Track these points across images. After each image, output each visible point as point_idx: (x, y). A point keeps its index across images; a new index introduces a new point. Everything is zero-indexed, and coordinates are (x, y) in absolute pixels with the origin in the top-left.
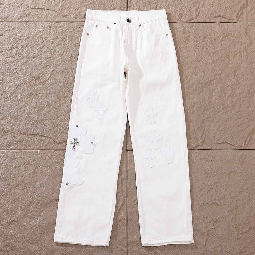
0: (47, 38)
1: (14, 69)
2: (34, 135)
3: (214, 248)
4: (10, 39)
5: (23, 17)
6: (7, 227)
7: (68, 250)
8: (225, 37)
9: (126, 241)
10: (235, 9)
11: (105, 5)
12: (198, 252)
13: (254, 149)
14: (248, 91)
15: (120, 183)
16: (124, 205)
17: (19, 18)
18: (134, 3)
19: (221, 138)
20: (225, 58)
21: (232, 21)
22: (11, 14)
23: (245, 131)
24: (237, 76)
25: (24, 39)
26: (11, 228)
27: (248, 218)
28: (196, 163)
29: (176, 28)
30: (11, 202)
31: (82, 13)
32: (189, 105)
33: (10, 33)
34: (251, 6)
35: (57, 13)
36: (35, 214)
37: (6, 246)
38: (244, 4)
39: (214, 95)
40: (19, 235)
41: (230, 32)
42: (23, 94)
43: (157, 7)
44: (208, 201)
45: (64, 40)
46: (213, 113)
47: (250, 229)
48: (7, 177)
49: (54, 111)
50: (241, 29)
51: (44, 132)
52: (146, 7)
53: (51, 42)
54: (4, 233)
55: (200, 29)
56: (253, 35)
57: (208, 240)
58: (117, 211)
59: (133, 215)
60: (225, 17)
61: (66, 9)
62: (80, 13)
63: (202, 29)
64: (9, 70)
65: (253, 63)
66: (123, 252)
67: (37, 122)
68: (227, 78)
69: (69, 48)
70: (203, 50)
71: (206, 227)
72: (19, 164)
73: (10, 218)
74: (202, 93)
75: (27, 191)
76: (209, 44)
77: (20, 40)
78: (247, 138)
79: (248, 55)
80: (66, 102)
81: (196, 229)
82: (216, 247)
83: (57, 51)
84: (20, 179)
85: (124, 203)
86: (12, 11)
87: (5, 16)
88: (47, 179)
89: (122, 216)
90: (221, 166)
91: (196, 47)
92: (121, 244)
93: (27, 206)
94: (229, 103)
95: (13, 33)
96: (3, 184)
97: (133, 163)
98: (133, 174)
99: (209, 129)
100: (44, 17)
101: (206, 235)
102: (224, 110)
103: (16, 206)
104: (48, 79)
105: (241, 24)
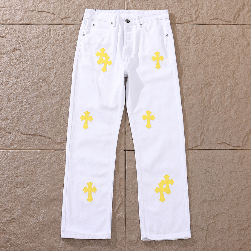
0: (48, 40)
1: (20, 71)
2: (35, 135)
4: (11, 41)
5: (24, 19)
6: (8, 225)
7: (67, 248)
8: (223, 39)
9: (125, 241)
10: (232, 12)
11: (103, 8)
12: (198, 248)
13: (250, 149)
14: (246, 92)
15: (118, 183)
17: (20, 20)
18: (131, 5)
19: (219, 138)
20: (225, 60)
21: (229, 24)
22: (12, 16)
23: (242, 131)
24: (235, 77)
25: (27, 41)
26: (11, 225)
27: (247, 216)
28: (196, 162)
29: (177, 30)
30: (11, 201)
31: (81, 15)
32: (187, 106)
33: (11, 35)
34: (248, 9)
35: (56, 16)
36: (35, 212)
37: (7, 242)
38: (241, 7)
39: (213, 96)
40: (20, 231)
41: (228, 34)
42: (30, 96)
44: (209, 198)
45: (63, 42)
46: (212, 113)
47: (249, 226)
48: (8, 177)
49: (56, 112)
50: (239, 31)
51: (44, 133)
53: (52, 44)
54: (4, 230)
55: (200, 31)
56: (249, 37)
57: (208, 235)
58: (115, 210)
59: (132, 214)
60: (222, 19)
61: (65, 12)
62: (78, 16)
63: (202, 31)
64: (14, 72)
67: (39, 123)
68: (227, 79)
69: (69, 50)
70: (203, 52)
71: (206, 222)
72: (19, 164)
73: (10, 216)
74: (201, 95)
75: (27, 190)
76: (209, 46)
77: (23, 42)
78: (244, 139)
79: (246, 57)
80: (67, 103)
81: (195, 225)
82: (216, 241)
83: (58, 53)
84: (20, 179)
85: (122, 203)
86: (13, 13)
87: (6, 18)
88: (47, 178)
89: (120, 215)
90: (222, 166)
91: (197, 49)
92: (120, 244)
93: (27, 205)
94: (228, 104)
95: (15, 35)
96: (3, 183)
97: (131, 163)
98: (131, 174)
99: (208, 129)
100: (44, 20)
101: (206, 229)
102: (223, 110)
103: (16, 205)
104: (52, 81)
105: (238, 27)
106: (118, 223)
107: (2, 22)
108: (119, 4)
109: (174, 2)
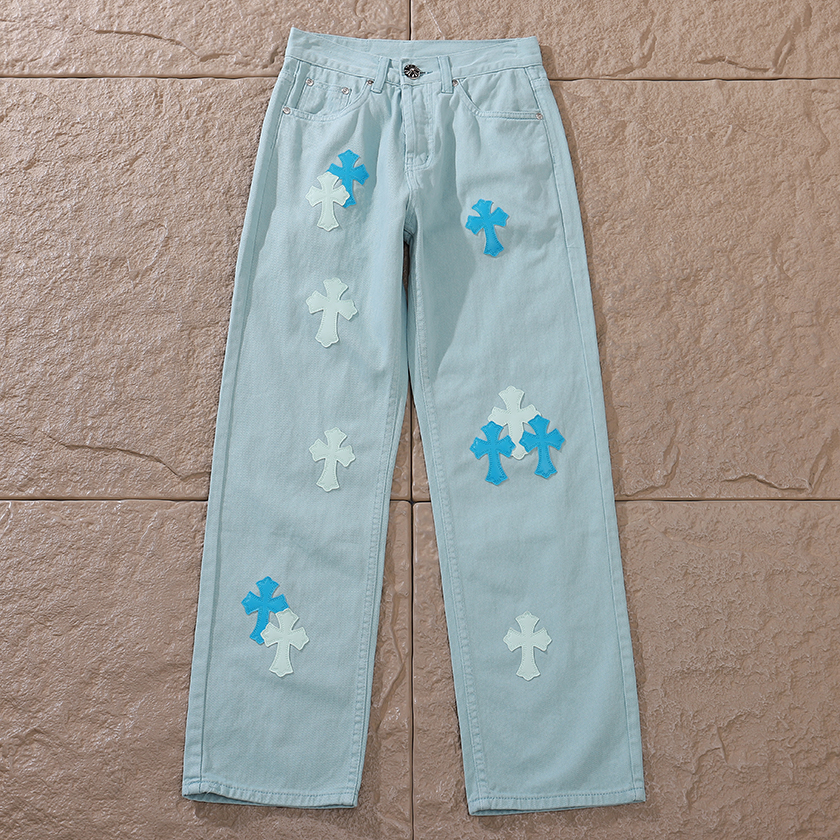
0: (147, 129)
1: (39, 232)
2: (106, 450)
3: (720, 811)
4: (25, 132)
5: (70, 58)
6: (17, 752)
8: (741, 127)
9: (409, 803)
10: (770, 36)
11: (339, 21)
12: (658, 829)
13: (834, 497)
14: (816, 305)
15: (388, 610)
16: (401, 682)
17: (57, 65)
18: (430, 14)
19: (733, 462)
20: (745, 197)
21: (760, 75)
22: (29, 50)
23: (811, 438)
24: (781, 255)
25: (74, 134)
26: (27, 753)
27: (824, 721)
28: (648, 543)
29: (577, 99)
31: (265, 47)
32: (618, 353)
33: (25, 114)
34: (822, 26)
35: (182, 49)
36: (108, 710)
37: (12, 810)
38: (799, 19)
39: (708, 318)
40: (58, 773)
41: (757, 110)
42: (70, 314)
43: (508, 27)
44: (699, 664)
45: (204, 137)
46: (705, 377)
48: (17, 590)
49: (171, 372)
50: (792, 101)
51: (138, 441)
52: (470, 29)
53: (162, 142)
55: (659, 101)
56: (827, 122)
57: (698, 788)
58: (379, 701)
59: (433, 715)
60: (737, 61)
61: (213, 35)
62: (256, 48)
63: (667, 102)
64: (21, 236)
65: (831, 214)
67: (116, 408)
68: (752, 262)
69: (222, 163)
70: (673, 169)
71: (693, 747)
72: (55, 547)
73: (24, 723)
74: (666, 314)
75: (81, 636)
76: (691, 150)
77: (61, 137)
78: (816, 463)
79: (815, 188)
80: (212, 342)
81: (654, 756)
82: (725, 809)
83: (183, 174)
85: (401, 677)
86: (34, 40)
87: (10, 57)
88: (148, 594)
89: (395, 718)
90: (739, 554)
91: (650, 160)
92: (392, 810)
93: (82, 686)
94: (757, 344)
95: (37, 112)
97: (431, 543)
98: (432, 580)
99: (690, 431)
100: (140, 62)
101: (694, 770)
102: (744, 367)
103: (44, 686)
104: (152, 266)
105: (790, 86)
106: (387, 743)
108: (391, 9)
109: (567, 6)
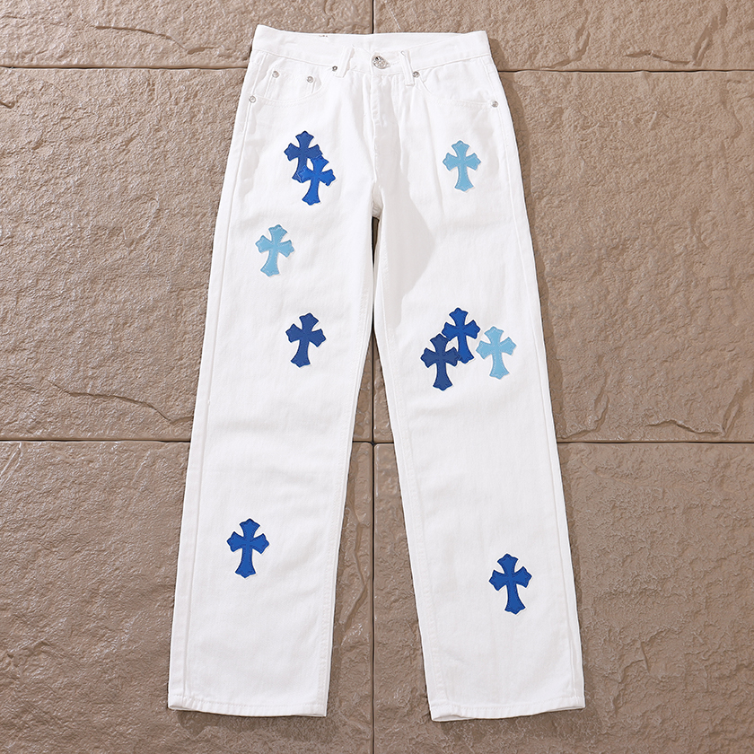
0: (141, 114)
1: (46, 205)
2: (104, 396)
3: (643, 715)
4: (33, 116)
5: (73, 52)
6: (26, 662)
8: (664, 113)
9: (370, 707)
10: (690, 33)
11: (310, 19)
13: (744, 440)
14: (730, 271)
15: (352, 539)
16: (364, 601)
17: (62, 56)
18: (390, 12)
19: (656, 409)
20: (668, 175)
21: (681, 67)
22: (36, 43)
23: (724, 388)
24: (699, 227)
25: (77, 118)
26: (35, 663)
27: (735, 637)
28: (581, 480)
29: (521, 87)
30: (37, 592)
31: (244, 42)
32: (555, 313)
33: (34, 100)
34: (737, 24)
35: (172, 43)
36: (106, 625)
37: (23, 712)
38: (717, 18)
39: (634, 282)
40: (62, 681)
41: (679, 98)
42: (74, 277)
43: (459, 24)
44: (625, 586)
45: (191, 121)
46: (632, 334)
47: (738, 668)
48: (26, 520)
49: (162, 328)
50: (709, 90)
51: (132, 389)
52: (426, 26)
53: (154, 126)
54: (15, 678)
55: (592, 90)
56: (741, 108)
57: (624, 695)
58: (343, 618)
59: (391, 630)
60: (662, 54)
61: (199, 31)
62: (237, 42)
63: (599, 91)
64: (30, 208)
65: (744, 190)
66: (362, 739)
67: (113, 360)
68: (673, 232)
69: (207, 143)
70: (604, 151)
71: (619, 659)
72: (60, 482)
73: (32, 637)
74: (598, 278)
75: (81, 561)
76: (620, 133)
77: (65, 121)
78: (729, 410)
79: (730, 167)
80: (198, 302)
82: (647, 714)
83: (172, 154)
84: (62, 526)
85: (363, 597)
86: (41, 35)
87: (20, 50)
88: (141, 525)
89: (358, 633)
90: (661, 490)
91: (584, 143)
92: (355, 714)
93: (83, 604)
94: (677, 305)
95: (44, 99)
96: (12, 540)
97: (390, 479)
98: (391, 511)
99: (619, 382)
100: (135, 54)
101: (620, 680)
102: (666, 326)
103: (51, 604)
104: (145, 235)
105: (708, 77)
106: (351, 655)
107: (7, 62)
108: (356, 8)
109: (511, 5)
